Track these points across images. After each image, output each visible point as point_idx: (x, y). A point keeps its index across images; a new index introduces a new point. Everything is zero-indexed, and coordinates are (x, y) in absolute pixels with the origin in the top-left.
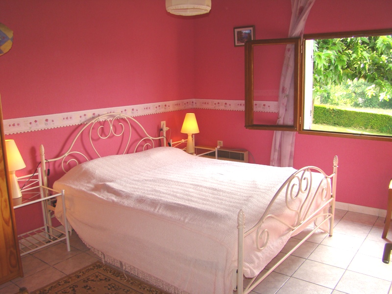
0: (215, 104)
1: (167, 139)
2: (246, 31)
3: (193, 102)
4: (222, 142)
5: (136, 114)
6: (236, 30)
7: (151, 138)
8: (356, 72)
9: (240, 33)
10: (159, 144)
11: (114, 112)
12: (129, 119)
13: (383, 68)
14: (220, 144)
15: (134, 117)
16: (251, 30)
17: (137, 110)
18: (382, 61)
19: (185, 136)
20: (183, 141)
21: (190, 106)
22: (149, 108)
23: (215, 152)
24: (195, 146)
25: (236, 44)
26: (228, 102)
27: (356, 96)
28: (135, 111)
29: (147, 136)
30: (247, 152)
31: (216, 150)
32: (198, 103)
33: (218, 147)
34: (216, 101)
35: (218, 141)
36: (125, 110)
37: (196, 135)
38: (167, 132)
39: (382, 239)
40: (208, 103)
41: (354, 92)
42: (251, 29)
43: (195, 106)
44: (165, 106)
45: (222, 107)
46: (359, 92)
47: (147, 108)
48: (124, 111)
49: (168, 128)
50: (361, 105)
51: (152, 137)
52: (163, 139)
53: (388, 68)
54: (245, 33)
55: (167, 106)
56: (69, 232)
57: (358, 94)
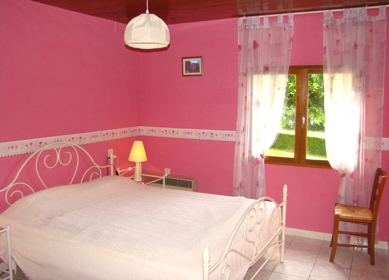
0: (162, 132)
1: (114, 167)
2: (194, 61)
3: (140, 130)
4: (169, 170)
5: (84, 142)
6: (185, 61)
7: (98, 167)
8: (292, 99)
9: (188, 63)
10: (107, 173)
11: (61, 141)
12: (76, 147)
13: (317, 95)
14: (167, 172)
15: (81, 146)
16: (199, 61)
17: (85, 138)
18: (315, 89)
19: (133, 164)
20: (130, 169)
21: (137, 134)
22: (97, 136)
23: (162, 180)
24: (142, 173)
25: (185, 74)
26: (176, 130)
27: (287, 119)
28: (82, 139)
29: (94, 165)
30: (195, 180)
31: (164, 178)
32: (145, 131)
33: (166, 175)
34: (164, 129)
35: (166, 169)
36: (73, 138)
37: (143, 163)
38: (115, 160)
39: (330, 263)
40: (155, 131)
41: (286, 115)
42: (200, 59)
43: (142, 134)
44: (113, 133)
45: (169, 135)
46: (289, 114)
47: (94, 136)
48: (71, 140)
49: (115, 157)
50: (291, 127)
51: (100, 165)
52: (110, 167)
53: (322, 96)
54: (194, 63)
55: (115, 134)
56: (13, 270)
57: (289, 116)
